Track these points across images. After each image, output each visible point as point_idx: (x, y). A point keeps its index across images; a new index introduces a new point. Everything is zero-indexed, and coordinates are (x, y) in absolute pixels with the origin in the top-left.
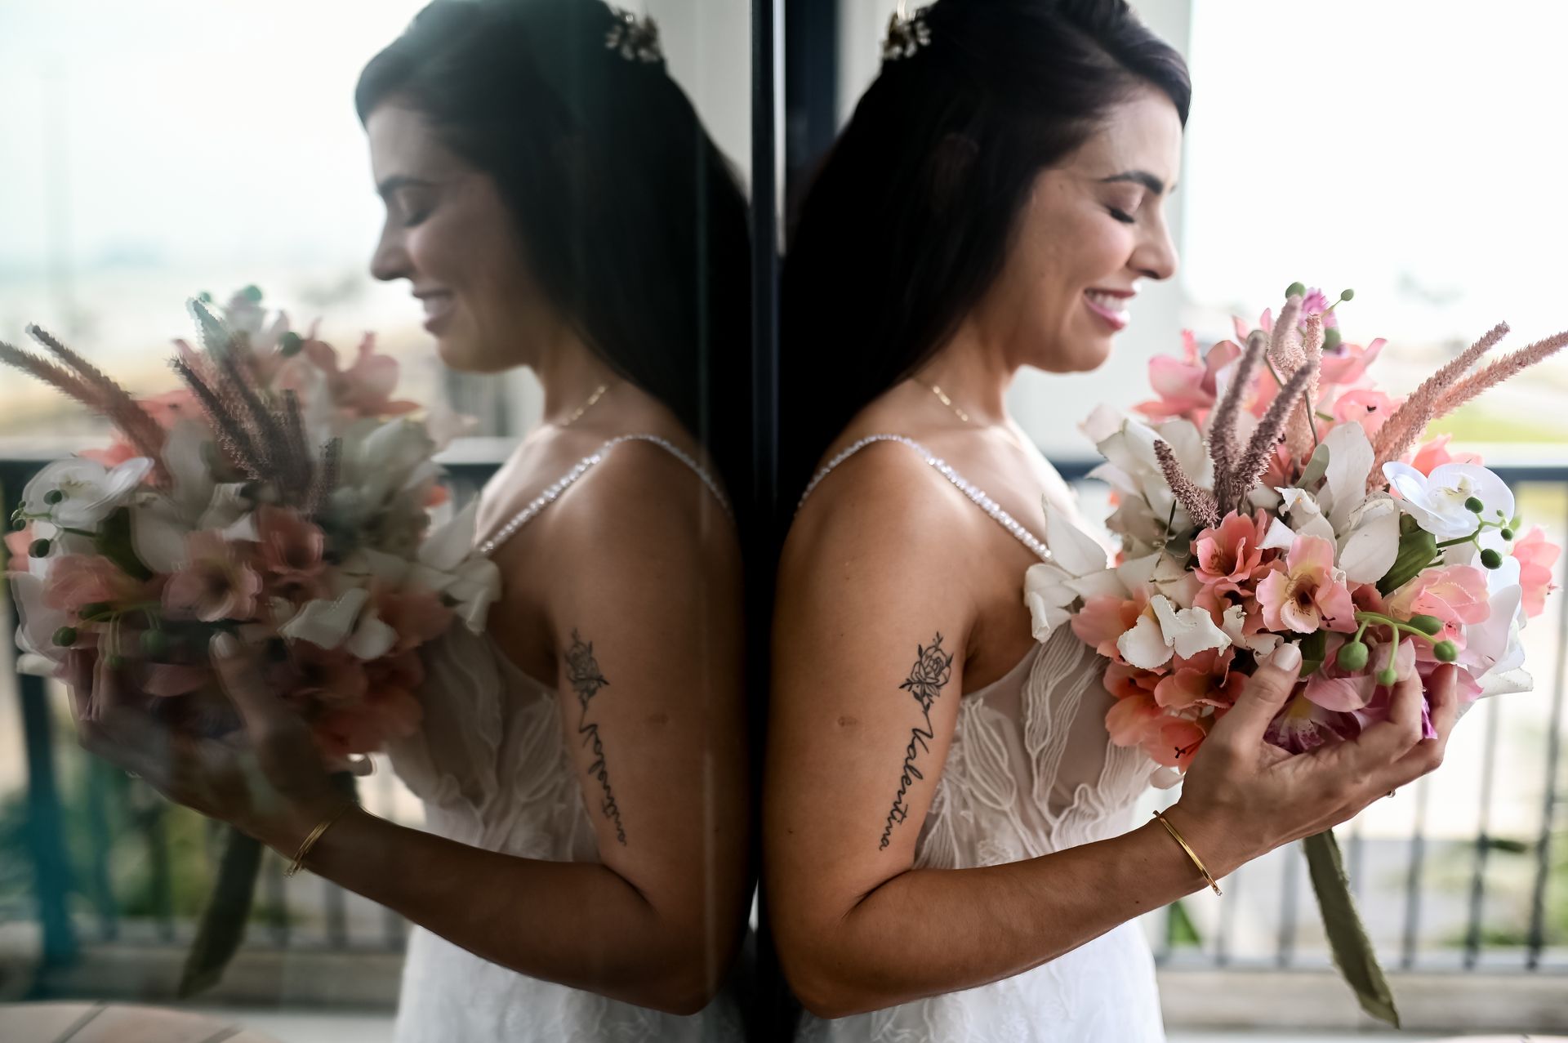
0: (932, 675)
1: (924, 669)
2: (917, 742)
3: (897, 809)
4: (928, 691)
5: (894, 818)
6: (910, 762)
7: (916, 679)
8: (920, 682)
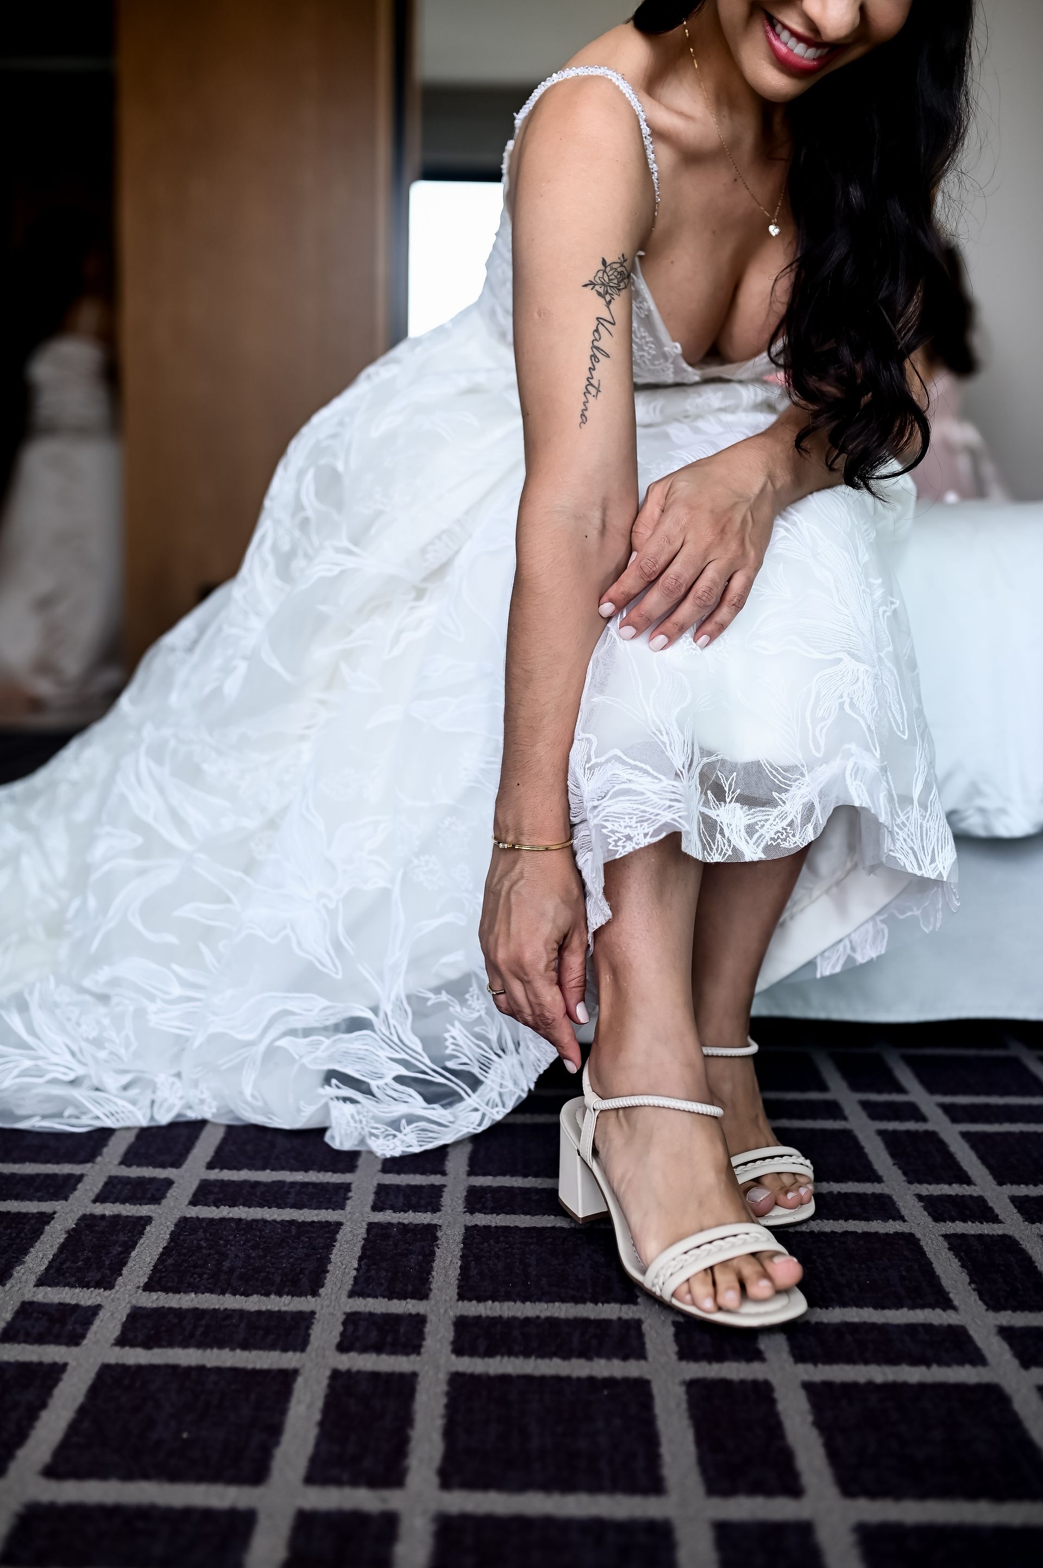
0: (616, 281)
1: (608, 276)
2: (600, 327)
3: (591, 384)
4: (610, 291)
5: (589, 393)
6: (596, 343)
7: (599, 282)
8: (603, 284)
